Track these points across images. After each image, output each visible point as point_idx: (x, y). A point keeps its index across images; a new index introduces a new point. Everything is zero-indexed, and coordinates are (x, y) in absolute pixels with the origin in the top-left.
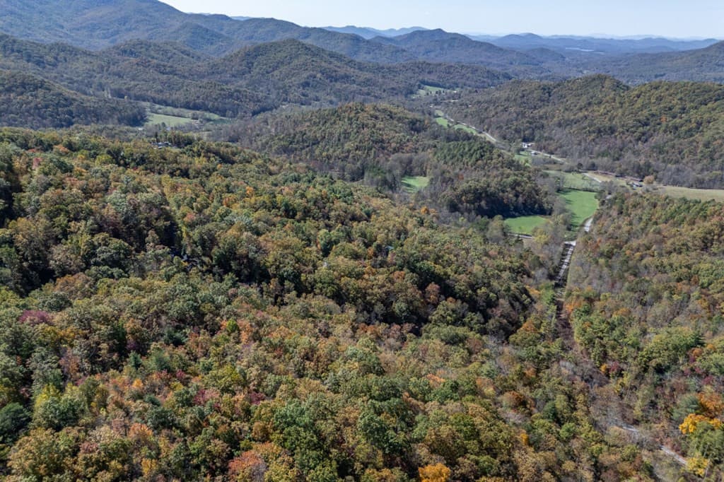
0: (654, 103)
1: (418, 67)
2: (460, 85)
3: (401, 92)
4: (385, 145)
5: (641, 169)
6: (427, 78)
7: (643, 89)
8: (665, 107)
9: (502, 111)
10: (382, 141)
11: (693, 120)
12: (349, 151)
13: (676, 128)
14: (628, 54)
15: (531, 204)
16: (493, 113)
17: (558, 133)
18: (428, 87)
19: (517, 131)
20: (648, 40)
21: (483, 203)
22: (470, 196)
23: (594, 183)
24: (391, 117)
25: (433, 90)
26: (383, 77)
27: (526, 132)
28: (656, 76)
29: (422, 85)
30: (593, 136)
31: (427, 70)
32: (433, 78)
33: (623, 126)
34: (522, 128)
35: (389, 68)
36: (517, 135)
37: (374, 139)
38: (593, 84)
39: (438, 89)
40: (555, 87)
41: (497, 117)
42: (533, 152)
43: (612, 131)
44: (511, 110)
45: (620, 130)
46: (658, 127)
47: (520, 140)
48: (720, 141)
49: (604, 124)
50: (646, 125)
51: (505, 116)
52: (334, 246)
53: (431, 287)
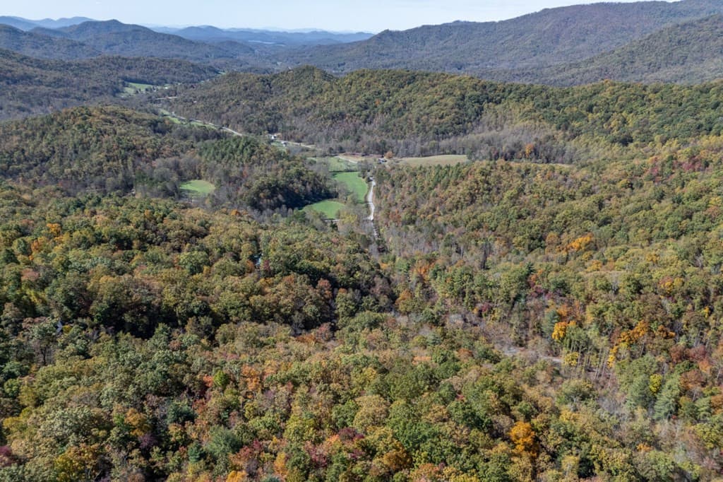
0: (365, 89)
5: (379, 147)
6: (128, 74)
7: (353, 77)
8: (375, 92)
9: (234, 105)
11: (399, 101)
13: (390, 109)
15: (318, 191)
16: (226, 108)
17: (300, 123)
18: (133, 84)
19: (260, 123)
21: (280, 196)
23: (349, 164)
27: (269, 124)
29: (126, 83)
30: (329, 122)
32: (135, 74)
33: (350, 111)
34: (264, 120)
36: (261, 128)
39: (147, 86)
40: (272, 79)
41: (232, 111)
42: (283, 142)
43: (342, 116)
44: (243, 103)
45: (348, 114)
46: (376, 109)
47: (266, 132)
48: (426, 117)
49: (333, 110)
50: (366, 108)
51: (240, 110)
52: (206, 268)
53: (323, 283)
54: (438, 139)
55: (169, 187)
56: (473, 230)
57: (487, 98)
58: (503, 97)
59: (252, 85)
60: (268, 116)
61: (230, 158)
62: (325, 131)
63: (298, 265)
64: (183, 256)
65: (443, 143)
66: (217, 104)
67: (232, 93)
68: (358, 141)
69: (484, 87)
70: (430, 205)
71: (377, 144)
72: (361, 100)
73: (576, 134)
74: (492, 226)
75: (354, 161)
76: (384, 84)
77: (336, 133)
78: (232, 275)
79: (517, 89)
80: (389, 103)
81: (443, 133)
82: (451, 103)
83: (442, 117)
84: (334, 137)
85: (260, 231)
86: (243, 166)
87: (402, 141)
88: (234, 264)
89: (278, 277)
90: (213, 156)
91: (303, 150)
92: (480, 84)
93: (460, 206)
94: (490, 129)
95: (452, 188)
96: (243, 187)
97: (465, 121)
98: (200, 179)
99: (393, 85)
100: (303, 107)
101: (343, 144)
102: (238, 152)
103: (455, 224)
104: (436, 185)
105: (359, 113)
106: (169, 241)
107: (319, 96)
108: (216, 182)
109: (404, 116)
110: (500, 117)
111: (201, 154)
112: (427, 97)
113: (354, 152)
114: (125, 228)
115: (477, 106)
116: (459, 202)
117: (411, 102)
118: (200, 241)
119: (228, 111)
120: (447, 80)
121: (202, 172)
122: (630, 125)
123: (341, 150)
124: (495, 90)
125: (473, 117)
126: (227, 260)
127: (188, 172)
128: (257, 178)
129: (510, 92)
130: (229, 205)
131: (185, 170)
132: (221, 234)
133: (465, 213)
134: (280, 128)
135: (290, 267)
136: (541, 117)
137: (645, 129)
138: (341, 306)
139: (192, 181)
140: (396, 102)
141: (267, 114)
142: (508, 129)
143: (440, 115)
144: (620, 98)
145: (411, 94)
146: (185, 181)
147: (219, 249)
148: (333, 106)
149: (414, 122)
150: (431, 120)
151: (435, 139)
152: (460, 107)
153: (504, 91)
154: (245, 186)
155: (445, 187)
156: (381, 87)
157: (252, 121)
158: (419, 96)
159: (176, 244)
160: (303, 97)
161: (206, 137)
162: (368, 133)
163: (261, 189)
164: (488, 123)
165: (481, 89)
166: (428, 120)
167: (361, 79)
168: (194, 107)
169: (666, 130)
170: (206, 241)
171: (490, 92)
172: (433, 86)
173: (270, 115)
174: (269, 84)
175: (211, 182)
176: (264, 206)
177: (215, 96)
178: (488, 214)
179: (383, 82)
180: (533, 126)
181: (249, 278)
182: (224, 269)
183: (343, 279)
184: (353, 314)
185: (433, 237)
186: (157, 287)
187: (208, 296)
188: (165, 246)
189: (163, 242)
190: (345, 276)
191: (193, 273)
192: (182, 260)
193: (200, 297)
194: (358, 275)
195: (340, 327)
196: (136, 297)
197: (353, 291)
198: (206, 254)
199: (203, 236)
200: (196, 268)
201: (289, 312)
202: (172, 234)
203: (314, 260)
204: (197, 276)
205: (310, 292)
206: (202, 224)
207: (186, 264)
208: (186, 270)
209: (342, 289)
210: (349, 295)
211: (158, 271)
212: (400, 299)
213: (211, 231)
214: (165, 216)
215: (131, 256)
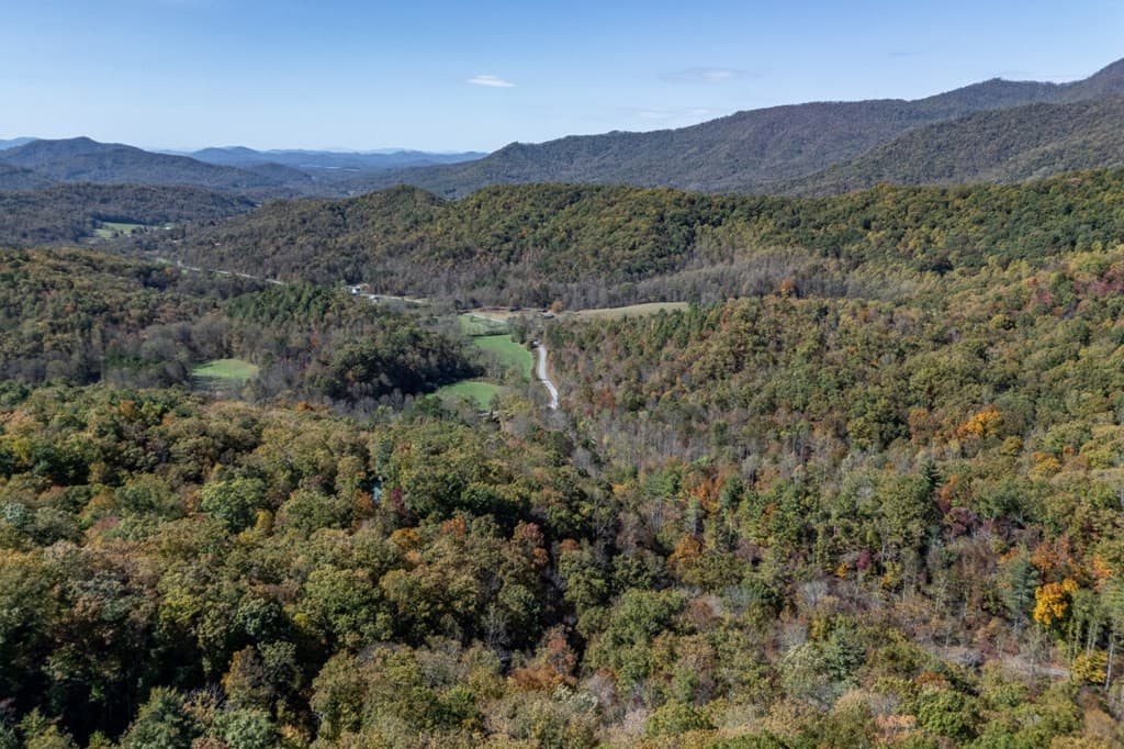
0: (503, 212)
1: (77, 193)
2: (171, 217)
3: (63, 235)
4: (117, 314)
5: (538, 295)
6: (102, 209)
7: (480, 197)
8: (520, 216)
9: (286, 244)
10: (106, 308)
11: (560, 228)
12: (37, 337)
13: (546, 240)
14: (389, 170)
15: (448, 365)
16: (272, 249)
17: (399, 265)
18: (110, 225)
19: (332, 269)
20: (403, 154)
21: (383, 378)
22: (360, 369)
23: (492, 324)
24: (95, 268)
25: (127, 229)
26: (11, 212)
27: (347, 269)
28: (447, 192)
29: (99, 222)
30: (450, 262)
31: (98, 198)
32: (112, 209)
33: (481, 245)
34: (337, 263)
35: (17, 197)
36: (333, 276)
37: (87, 306)
38: (400, 198)
39: (133, 227)
40: (347, 206)
41: (282, 254)
42: (372, 297)
43: (470, 253)
44: (301, 240)
45: (480, 250)
46: (525, 241)
47: (343, 281)
48: (608, 248)
49: (453, 245)
50: (507, 240)
51: (295, 251)
52: (262, 515)
53: (524, 530)
54: (632, 280)
55: (172, 370)
57: (700, 218)
58: (724, 216)
59: (315, 215)
60: (344, 258)
61: (285, 318)
62: (444, 277)
63: (464, 495)
64: (209, 491)
65: (643, 285)
66: (256, 244)
67: (280, 228)
68: (502, 288)
69: (692, 202)
71: (535, 291)
72: (498, 228)
73: (858, 262)
75: (500, 319)
76: (533, 205)
77: (463, 278)
78: (329, 525)
79: (743, 203)
80: (545, 231)
81: (639, 271)
82: (644, 227)
83: (633, 248)
84: (459, 284)
85: (363, 435)
86: (310, 330)
87: (575, 285)
88: (327, 502)
89: (426, 528)
90: (255, 316)
91: (409, 306)
92: (686, 198)
93: (718, 375)
94: (713, 263)
96: (314, 362)
97: (670, 253)
98: (230, 357)
99: (547, 206)
100: (404, 242)
101: (477, 294)
102: (300, 308)
103: (722, 405)
105: (497, 248)
106: (175, 461)
107: (427, 226)
108: (260, 359)
109: (572, 250)
110: (724, 244)
111: (231, 315)
112: (603, 219)
113: (498, 305)
115: (685, 229)
117: (578, 228)
118: (247, 459)
119: (274, 253)
120: (632, 195)
121: (234, 345)
122: (940, 245)
123: (476, 304)
124: (710, 206)
125: (682, 246)
126: (307, 494)
127: (208, 345)
128: (340, 347)
129: (733, 208)
130: (289, 396)
131: (203, 344)
132: (287, 441)
134: (366, 275)
135: (448, 501)
136: (791, 241)
137: (968, 247)
138: (578, 582)
139: (215, 362)
140: (556, 229)
141: (343, 254)
142: (741, 261)
143: (631, 243)
144: (911, 207)
145: (578, 217)
146: (201, 362)
147: (289, 473)
148: (452, 239)
149: (589, 257)
150: (616, 253)
151: (627, 280)
152: (660, 231)
153: (722, 207)
154: (319, 361)
156: (527, 208)
157: (318, 266)
158: (591, 219)
159: (192, 467)
160: (400, 228)
161: (239, 291)
162: (517, 275)
163: (348, 365)
164: (708, 254)
165: (688, 205)
166: (612, 252)
167: (494, 198)
168: (215, 251)
169: (1002, 248)
170: (259, 458)
171: (703, 208)
172: (611, 205)
173: (348, 255)
174: (342, 214)
175: (252, 362)
176: (357, 394)
177: (251, 234)
179: (530, 201)
180: (784, 255)
181: (367, 532)
182: (309, 514)
183: (561, 519)
184: (604, 600)
185: (690, 430)
186: (145, 571)
187: (278, 582)
188: (165, 473)
189: (161, 466)
190: (563, 513)
191: (236, 530)
192: (205, 502)
193: (260, 588)
194: (586, 509)
195: (584, 634)
196: (85, 603)
197: (591, 544)
198: (259, 482)
199: (252, 448)
200: (241, 517)
201: (472, 608)
202: (181, 447)
203: (496, 483)
204: (247, 535)
205: (506, 553)
206: (245, 426)
207: (217, 509)
208: (220, 520)
209: (568, 543)
210: (586, 555)
211: (150, 529)
212: (677, 554)
213: (265, 439)
214: (165, 411)
215: (82, 499)
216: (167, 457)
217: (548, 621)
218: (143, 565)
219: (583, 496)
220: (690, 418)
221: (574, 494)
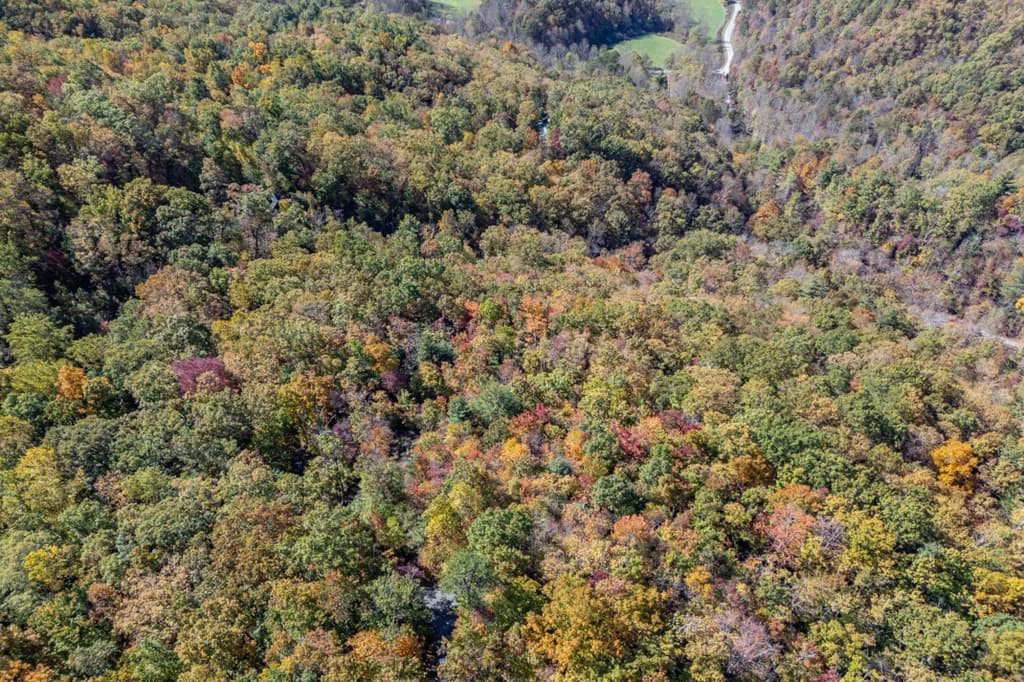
21: (579, 23)
22: (560, 14)
52: (467, 135)
53: (640, 177)
56: (908, 105)
63: (603, 144)
64: (435, 112)
70: (836, 54)
74: (947, 99)
78: (505, 149)
85: (546, 81)
88: (508, 132)
89: (570, 162)
93: (891, 59)
95: (883, 24)
103: (877, 92)
104: (853, 17)
106: (415, 85)
114: (353, 61)
116: (890, 50)
118: (458, 90)
126: (497, 126)
132: (490, 81)
133: (900, 72)
135: (590, 146)
138: (666, 218)
147: (486, 107)
155: (872, 20)
159: (425, 92)
170: (468, 92)
176: (553, 39)
178: (945, 76)
181: (528, 158)
182: (494, 139)
183: (671, 173)
184: (680, 233)
185: (832, 114)
186: (401, 159)
187: (470, 179)
188: (409, 93)
189: (407, 87)
190: (675, 169)
191: (449, 141)
192: (433, 119)
193: (460, 180)
194: (696, 168)
195: (657, 250)
196: (372, 170)
197: (686, 194)
198: (467, 112)
199: (464, 82)
200: (453, 134)
201: (584, 218)
202: (419, 75)
203: (629, 137)
204: (456, 146)
205: (619, 189)
206: (462, 63)
207: (439, 126)
208: (440, 135)
209: (669, 190)
210: (679, 201)
211: (401, 132)
212: (758, 214)
213: (475, 75)
214: (409, 44)
215: (363, 105)
216: (410, 82)
217: (634, 238)
218: (401, 155)
219: (698, 158)
220: (837, 101)
221: (692, 156)
